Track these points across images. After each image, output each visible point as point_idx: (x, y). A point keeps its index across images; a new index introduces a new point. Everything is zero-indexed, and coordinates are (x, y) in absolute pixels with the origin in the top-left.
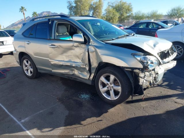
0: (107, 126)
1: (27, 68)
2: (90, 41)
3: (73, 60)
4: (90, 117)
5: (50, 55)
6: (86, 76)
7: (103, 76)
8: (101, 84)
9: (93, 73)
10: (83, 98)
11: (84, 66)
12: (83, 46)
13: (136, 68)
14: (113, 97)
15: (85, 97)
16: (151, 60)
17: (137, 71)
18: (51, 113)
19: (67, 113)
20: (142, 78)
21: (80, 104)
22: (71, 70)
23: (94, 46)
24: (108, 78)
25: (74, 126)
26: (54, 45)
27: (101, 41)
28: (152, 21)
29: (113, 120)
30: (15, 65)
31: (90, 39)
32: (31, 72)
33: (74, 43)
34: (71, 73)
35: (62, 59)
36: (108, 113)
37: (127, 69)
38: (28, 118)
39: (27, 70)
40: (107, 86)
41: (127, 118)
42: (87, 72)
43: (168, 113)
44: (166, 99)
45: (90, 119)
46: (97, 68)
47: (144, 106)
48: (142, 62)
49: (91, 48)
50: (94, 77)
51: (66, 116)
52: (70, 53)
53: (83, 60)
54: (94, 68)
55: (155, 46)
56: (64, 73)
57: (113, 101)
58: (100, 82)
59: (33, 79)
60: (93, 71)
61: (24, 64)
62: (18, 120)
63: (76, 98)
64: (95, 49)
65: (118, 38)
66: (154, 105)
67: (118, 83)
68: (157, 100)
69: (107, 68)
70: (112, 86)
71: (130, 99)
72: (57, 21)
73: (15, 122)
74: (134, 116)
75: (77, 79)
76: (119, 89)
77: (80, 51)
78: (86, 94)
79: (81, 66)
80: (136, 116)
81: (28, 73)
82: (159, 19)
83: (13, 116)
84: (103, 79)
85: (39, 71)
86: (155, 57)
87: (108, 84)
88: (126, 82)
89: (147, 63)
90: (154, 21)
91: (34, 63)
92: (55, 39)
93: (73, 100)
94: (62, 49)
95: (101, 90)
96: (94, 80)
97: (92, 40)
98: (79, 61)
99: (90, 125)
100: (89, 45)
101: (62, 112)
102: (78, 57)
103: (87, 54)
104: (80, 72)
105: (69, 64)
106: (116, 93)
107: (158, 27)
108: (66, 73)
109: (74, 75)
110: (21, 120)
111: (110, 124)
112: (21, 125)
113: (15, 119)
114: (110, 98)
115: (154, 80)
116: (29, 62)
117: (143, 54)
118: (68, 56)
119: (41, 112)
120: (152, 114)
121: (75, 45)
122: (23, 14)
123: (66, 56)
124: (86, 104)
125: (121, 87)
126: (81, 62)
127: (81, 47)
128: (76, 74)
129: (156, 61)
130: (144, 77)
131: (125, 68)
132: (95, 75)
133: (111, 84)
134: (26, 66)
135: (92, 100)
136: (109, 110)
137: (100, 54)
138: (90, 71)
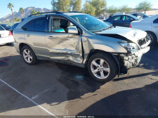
0: (101, 99)
1: (27, 56)
2: (83, 33)
3: (68, 48)
4: (87, 93)
5: (49, 44)
6: (79, 61)
7: (95, 61)
8: (92, 67)
9: (86, 58)
10: (78, 79)
11: (78, 53)
12: (77, 37)
13: (122, 53)
14: (103, 77)
15: (79, 77)
16: (133, 46)
17: (122, 55)
18: (55, 91)
19: (67, 90)
20: (126, 60)
21: (77, 83)
22: (66, 57)
23: (87, 36)
24: (98, 62)
25: (75, 100)
26: (52, 37)
27: (91, 32)
28: (124, 14)
29: (105, 94)
30: (13, 54)
31: (83, 31)
32: (31, 60)
33: (69, 35)
34: (67, 59)
35: (58, 48)
36: (100, 89)
37: (114, 54)
38: (37, 95)
39: (27, 58)
40: (98, 68)
41: (116, 92)
42: (80, 58)
43: (147, 87)
44: (143, 77)
45: (87, 94)
46: (88, 54)
47: (128, 82)
48: (126, 48)
49: (84, 39)
50: (87, 61)
51: (67, 93)
52: (65, 43)
53: (77, 48)
54: (86, 54)
55: (134, 35)
56: (60, 59)
57: (103, 80)
58: (92, 65)
59: (33, 65)
60: (86, 57)
61: (24, 53)
62: (29, 97)
63: (73, 79)
64: (87, 39)
65: (104, 30)
66: (135, 81)
67: (107, 65)
68: (137, 78)
69: (97, 54)
70: (102, 68)
71: (116, 77)
72: (53, 17)
73: (27, 99)
74: (121, 90)
75: (72, 64)
76: (108, 70)
77: (74, 41)
78: (80, 75)
79: (75, 53)
80: (122, 90)
81: (28, 60)
82: (129, 12)
83: (24, 94)
84: (94, 63)
85: (38, 58)
86: (136, 44)
87: (98, 67)
88: (113, 64)
89: (130, 48)
90: (125, 14)
91: (33, 52)
92: (51, 32)
93: (70, 80)
94: (58, 40)
95: (92, 71)
96: (86, 64)
97: (85, 32)
98: (73, 49)
99: (88, 98)
100: (82, 36)
101: (63, 90)
102: (72, 46)
103: (80, 43)
104: (74, 58)
105: (65, 52)
106: (105, 73)
107: (130, 19)
108: (62, 59)
109: (69, 60)
110: (31, 98)
111: (103, 97)
112: (33, 101)
113: (26, 97)
114: (101, 78)
115: (135, 62)
116: (29, 51)
117: (126, 42)
118: (64, 45)
119: (46, 90)
120: (134, 88)
121: (69, 36)
122: (11, 10)
123: (62, 45)
124: (82, 83)
125: (110, 68)
126: (76, 50)
127: (75, 38)
128: (71, 59)
129: (136, 47)
130: (128, 60)
131: (113, 53)
132: (87, 60)
133: (101, 66)
134: (26, 55)
135: (86, 79)
136: (100, 87)
137: (91, 43)
138: (83, 57)
